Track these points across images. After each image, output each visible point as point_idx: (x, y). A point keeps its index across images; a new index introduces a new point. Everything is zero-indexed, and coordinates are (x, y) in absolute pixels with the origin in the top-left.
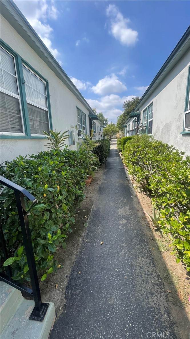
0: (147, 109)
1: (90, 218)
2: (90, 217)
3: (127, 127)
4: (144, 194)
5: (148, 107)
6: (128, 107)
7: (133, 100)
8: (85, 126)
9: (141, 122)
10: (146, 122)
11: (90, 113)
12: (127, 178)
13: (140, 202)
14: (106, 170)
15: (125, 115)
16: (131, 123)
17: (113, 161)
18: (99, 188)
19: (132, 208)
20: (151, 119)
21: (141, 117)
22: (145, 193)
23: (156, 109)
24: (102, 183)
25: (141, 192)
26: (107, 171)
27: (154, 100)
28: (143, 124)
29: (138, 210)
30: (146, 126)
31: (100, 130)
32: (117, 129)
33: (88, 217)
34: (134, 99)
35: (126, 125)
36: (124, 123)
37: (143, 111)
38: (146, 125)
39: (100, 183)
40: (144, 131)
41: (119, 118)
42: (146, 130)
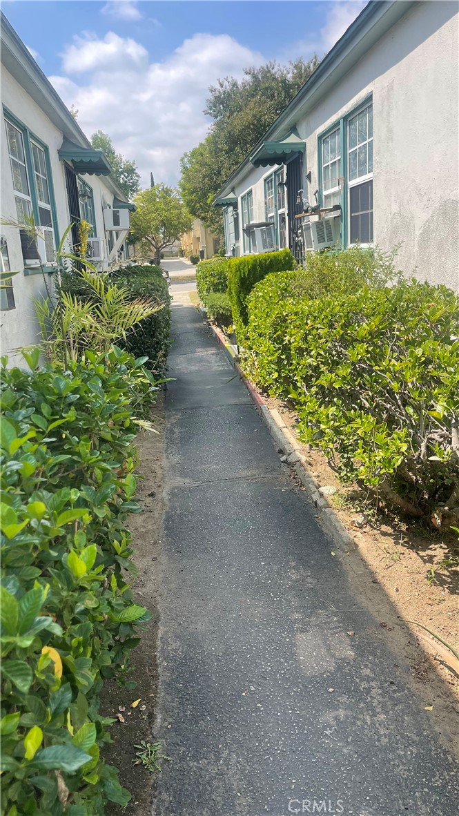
0: (341, 126)
1: (166, 710)
2: (160, 701)
3: (235, 207)
4: (384, 534)
5: (345, 118)
6: (232, 113)
7: (248, 78)
8: (48, 207)
9: (311, 188)
10: (336, 189)
11: (65, 138)
12: (282, 452)
13: (379, 577)
14: (173, 420)
15: (221, 150)
16: (257, 188)
17: (193, 368)
18: (167, 520)
19: (354, 619)
20: (362, 173)
21: (311, 165)
22: (384, 528)
23: (390, 130)
24: (173, 494)
25: (368, 522)
26: (180, 424)
27: (375, 87)
28: (320, 196)
29: (383, 625)
30: (337, 208)
31: (116, 222)
32: (185, 210)
33: (149, 701)
34: (254, 76)
35: (231, 196)
36: (216, 188)
37: (320, 138)
38: (337, 201)
39: (165, 495)
40: (329, 228)
41: (191, 162)
42: (337, 226)
